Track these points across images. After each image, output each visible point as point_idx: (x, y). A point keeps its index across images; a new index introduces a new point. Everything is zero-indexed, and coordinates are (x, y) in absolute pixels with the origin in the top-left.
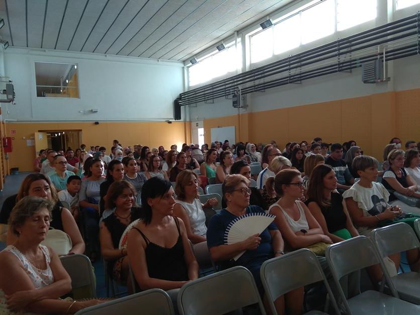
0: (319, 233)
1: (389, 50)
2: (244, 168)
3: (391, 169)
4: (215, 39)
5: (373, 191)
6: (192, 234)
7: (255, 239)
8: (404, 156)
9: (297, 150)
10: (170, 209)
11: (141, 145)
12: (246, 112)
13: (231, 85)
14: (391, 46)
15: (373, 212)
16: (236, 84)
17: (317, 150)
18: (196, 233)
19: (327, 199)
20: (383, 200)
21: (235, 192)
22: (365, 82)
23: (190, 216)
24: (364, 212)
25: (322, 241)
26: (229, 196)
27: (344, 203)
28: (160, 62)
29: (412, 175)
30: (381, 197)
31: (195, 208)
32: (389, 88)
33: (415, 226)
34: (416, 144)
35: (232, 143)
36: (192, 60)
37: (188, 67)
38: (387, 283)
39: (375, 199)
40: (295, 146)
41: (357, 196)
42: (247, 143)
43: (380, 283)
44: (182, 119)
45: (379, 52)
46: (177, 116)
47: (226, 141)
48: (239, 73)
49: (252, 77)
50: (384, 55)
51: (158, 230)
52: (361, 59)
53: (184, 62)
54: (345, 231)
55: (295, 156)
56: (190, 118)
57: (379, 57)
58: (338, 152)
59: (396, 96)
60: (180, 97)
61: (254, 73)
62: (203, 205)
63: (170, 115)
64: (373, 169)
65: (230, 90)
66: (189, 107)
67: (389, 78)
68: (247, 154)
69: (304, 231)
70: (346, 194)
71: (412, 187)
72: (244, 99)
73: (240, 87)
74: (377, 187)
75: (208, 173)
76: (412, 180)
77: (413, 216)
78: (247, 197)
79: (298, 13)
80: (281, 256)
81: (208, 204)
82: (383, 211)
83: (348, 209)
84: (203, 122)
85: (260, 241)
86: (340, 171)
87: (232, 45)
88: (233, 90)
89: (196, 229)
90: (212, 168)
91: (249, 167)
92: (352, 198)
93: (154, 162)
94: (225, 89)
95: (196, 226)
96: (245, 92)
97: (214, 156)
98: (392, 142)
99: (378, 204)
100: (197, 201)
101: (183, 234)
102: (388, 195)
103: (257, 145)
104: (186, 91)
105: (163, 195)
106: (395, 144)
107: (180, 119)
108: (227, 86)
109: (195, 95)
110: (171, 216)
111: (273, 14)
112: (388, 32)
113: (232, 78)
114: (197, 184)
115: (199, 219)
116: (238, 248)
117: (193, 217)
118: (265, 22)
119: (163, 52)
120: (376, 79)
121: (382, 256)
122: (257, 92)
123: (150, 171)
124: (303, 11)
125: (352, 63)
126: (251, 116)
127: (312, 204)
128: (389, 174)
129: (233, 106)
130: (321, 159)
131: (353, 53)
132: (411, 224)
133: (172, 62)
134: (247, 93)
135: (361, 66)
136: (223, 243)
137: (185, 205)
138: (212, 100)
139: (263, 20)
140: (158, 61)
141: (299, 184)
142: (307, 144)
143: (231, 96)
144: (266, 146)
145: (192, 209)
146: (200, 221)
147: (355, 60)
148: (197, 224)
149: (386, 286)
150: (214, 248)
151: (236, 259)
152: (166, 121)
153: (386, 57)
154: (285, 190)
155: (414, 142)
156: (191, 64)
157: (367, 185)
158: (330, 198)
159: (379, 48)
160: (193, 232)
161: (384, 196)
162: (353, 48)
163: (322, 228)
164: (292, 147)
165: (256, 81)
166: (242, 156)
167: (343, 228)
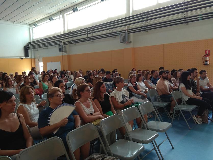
0: (99, 114)
1: (131, 28)
2: (61, 84)
3: (131, 83)
4: (48, 14)
5: (123, 92)
6: (30, 122)
7: (65, 121)
8: (136, 77)
9: (91, 74)
10: (13, 109)
11: (3, 72)
12: (66, 55)
13: (57, 40)
14: (132, 26)
15: (122, 102)
16: (60, 39)
17: (100, 74)
18: (33, 121)
19: (102, 98)
20: (126, 97)
21: (54, 97)
22: (121, 43)
23: (29, 112)
24: (119, 102)
25: (100, 118)
26: (51, 99)
27: (110, 99)
28: (15, 24)
29: (140, 85)
30: (126, 95)
31: (32, 107)
32: (131, 46)
33: (139, 107)
34: (141, 71)
35: (59, 71)
36: (35, 24)
37: (32, 28)
38: (127, 135)
39: (123, 96)
40: (90, 72)
41: (115, 95)
42: (67, 71)
43: (125, 135)
44: (29, 57)
45: (127, 29)
46: (26, 55)
47: (56, 70)
48: (62, 34)
49: (69, 36)
50: (129, 31)
51: (5, 122)
52: (119, 32)
53: (30, 25)
54: (111, 112)
55: (90, 77)
56: (34, 57)
57: (127, 31)
58: (109, 75)
59: (134, 50)
60: (28, 45)
61: (70, 34)
62: (38, 105)
63: (22, 54)
64: (122, 83)
65: (57, 42)
66: (34, 50)
67: (131, 41)
68: (67, 76)
69: (91, 114)
70: (111, 95)
71: (139, 90)
72: (65, 48)
73: (63, 41)
74: (124, 91)
75: (44, 87)
76: (139, 87)
77: (138, 103)
78: (61, 99)
79: (91, 6)
80: (79, 128)
81: (41, 104)
82: (127, 102)
83: (112, 102)
84: (42, 59)
85: (68, 121)
86: (110, 84)
87: (58, 18)
88: (59, 42)
89: (33, 119)
90: (46, 84)
91: (64, 83)
92: (113, 96)
93: (9, 82)
94: (54, 41)
95: (33, 117)
96: (65, 44)
97: (47, 77)
98: (132, 70)
99: (124, 99)
100: (34, 103)
101: (23, 123)
102: (129, 94)
103: (72, 72)
104: (31, 41)
105: (7, 101)
106: (133, 71)
107: (28, 57)
108: (55, 40)
109: (37, 44)
110: (14, 113)
111: (78, 5)
112: (131, 20)
113: (58, 36)
114: (33, 94)
115: (35, 113)
116: (55, 127)
117: (31, 112)
118: (74, 8)
119: (16, 18)
120: (125, 41)
121: (125, 122)
122: (72, 44)
123: (7, 87)
124: (93, 5)
125: (116, 33)
126: (69, 57)
127: (96, 100)
128: (130, 85)
129: (59, 51)
130: (100, 78)
131: (116, 28)
132: (137, 107)
133: (23, 24)
134: (66, 45)
135: (119, 35)
136: (47, 125)
137: (26, 106)
138: (47, 47)
139: (73, 7)
140: (14, 23)
141: (88, 90)
142: (96, 72)
143: (58, 46)
144: (76, 72)
145: (31, 108)
146: (36, 114)
147: (117, 32)
148: (34, 116)
149: (127, 136)
150: (42, 129)
151: (55, 133)
152: (19, 58)
153: (130, 31)
154: (82, 95)
155: (140, 70)
156: (34, 26)
157: (120, 90)
158: (103, 97)
159: (127, 27)
160: (31, 121)
161: (127, 95)
162: (116, 26)
163: (100, 112)
164: (89, 73)
165: (71, 38)
166: (64, 77)
167: (109, 111)
